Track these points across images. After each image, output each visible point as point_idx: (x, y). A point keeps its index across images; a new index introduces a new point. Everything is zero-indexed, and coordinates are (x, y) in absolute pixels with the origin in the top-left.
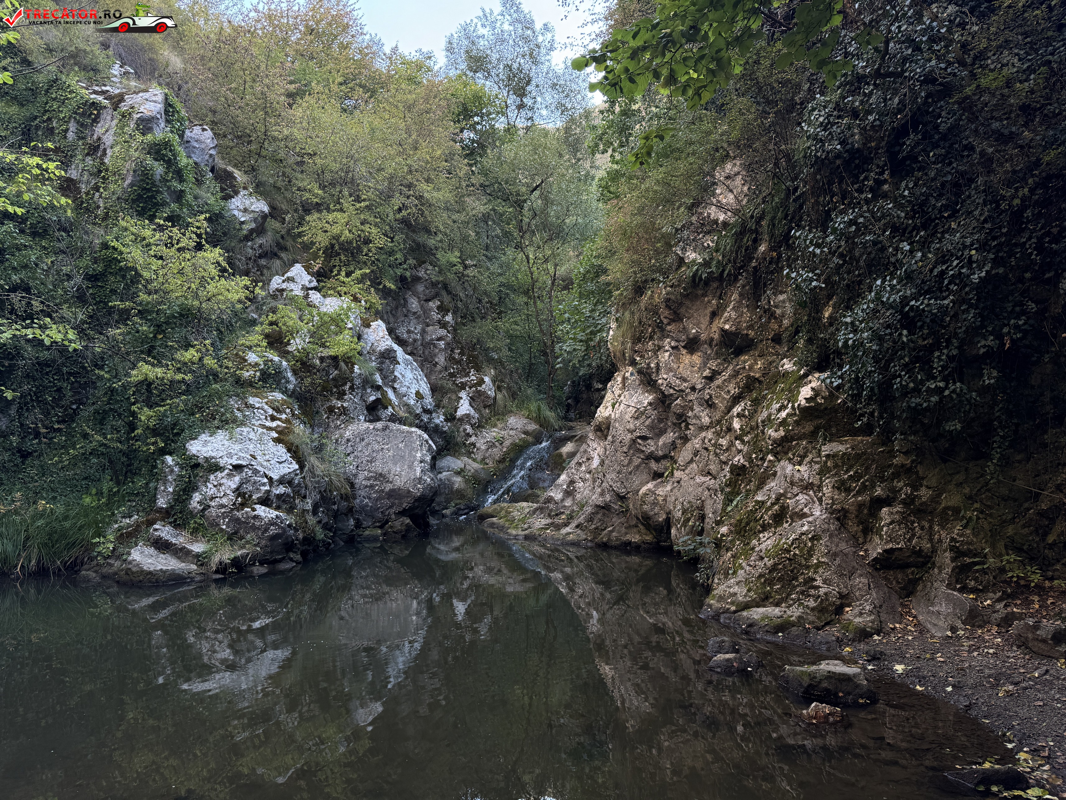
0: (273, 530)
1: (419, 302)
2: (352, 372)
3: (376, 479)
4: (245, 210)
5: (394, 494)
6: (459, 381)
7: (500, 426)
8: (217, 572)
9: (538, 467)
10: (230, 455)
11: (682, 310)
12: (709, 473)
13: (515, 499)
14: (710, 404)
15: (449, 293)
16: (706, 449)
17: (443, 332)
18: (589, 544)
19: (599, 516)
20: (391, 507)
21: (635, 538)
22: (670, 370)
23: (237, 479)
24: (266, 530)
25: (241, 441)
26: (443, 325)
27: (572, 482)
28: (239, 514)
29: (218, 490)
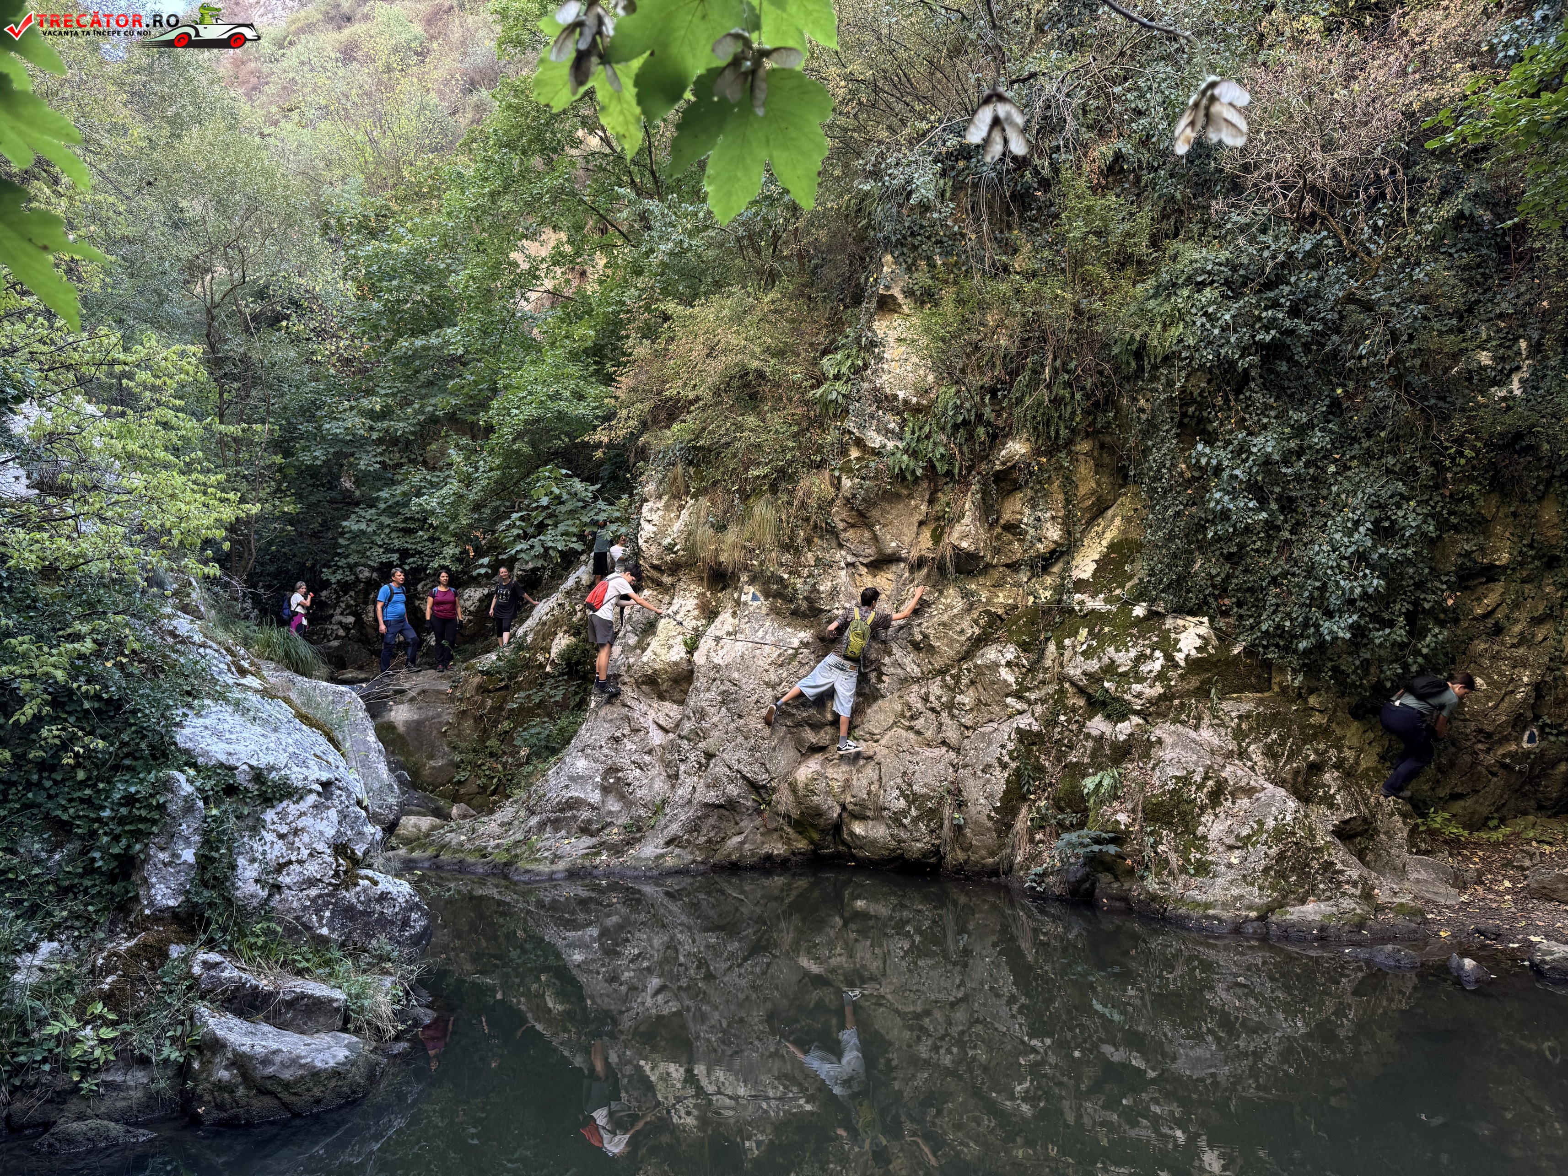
10: (299, 760)
11: (875, 513)
12: (944, 743)
14: (921, 647)
16: (933, 710)
18: (701, 867)
19: (711, 821)
21: (778, 849)
23: (333, 814)
24: (405, 923)
25: (269, 726)
27: (611, 770)
28: (350, 896)
29: (291, 846)
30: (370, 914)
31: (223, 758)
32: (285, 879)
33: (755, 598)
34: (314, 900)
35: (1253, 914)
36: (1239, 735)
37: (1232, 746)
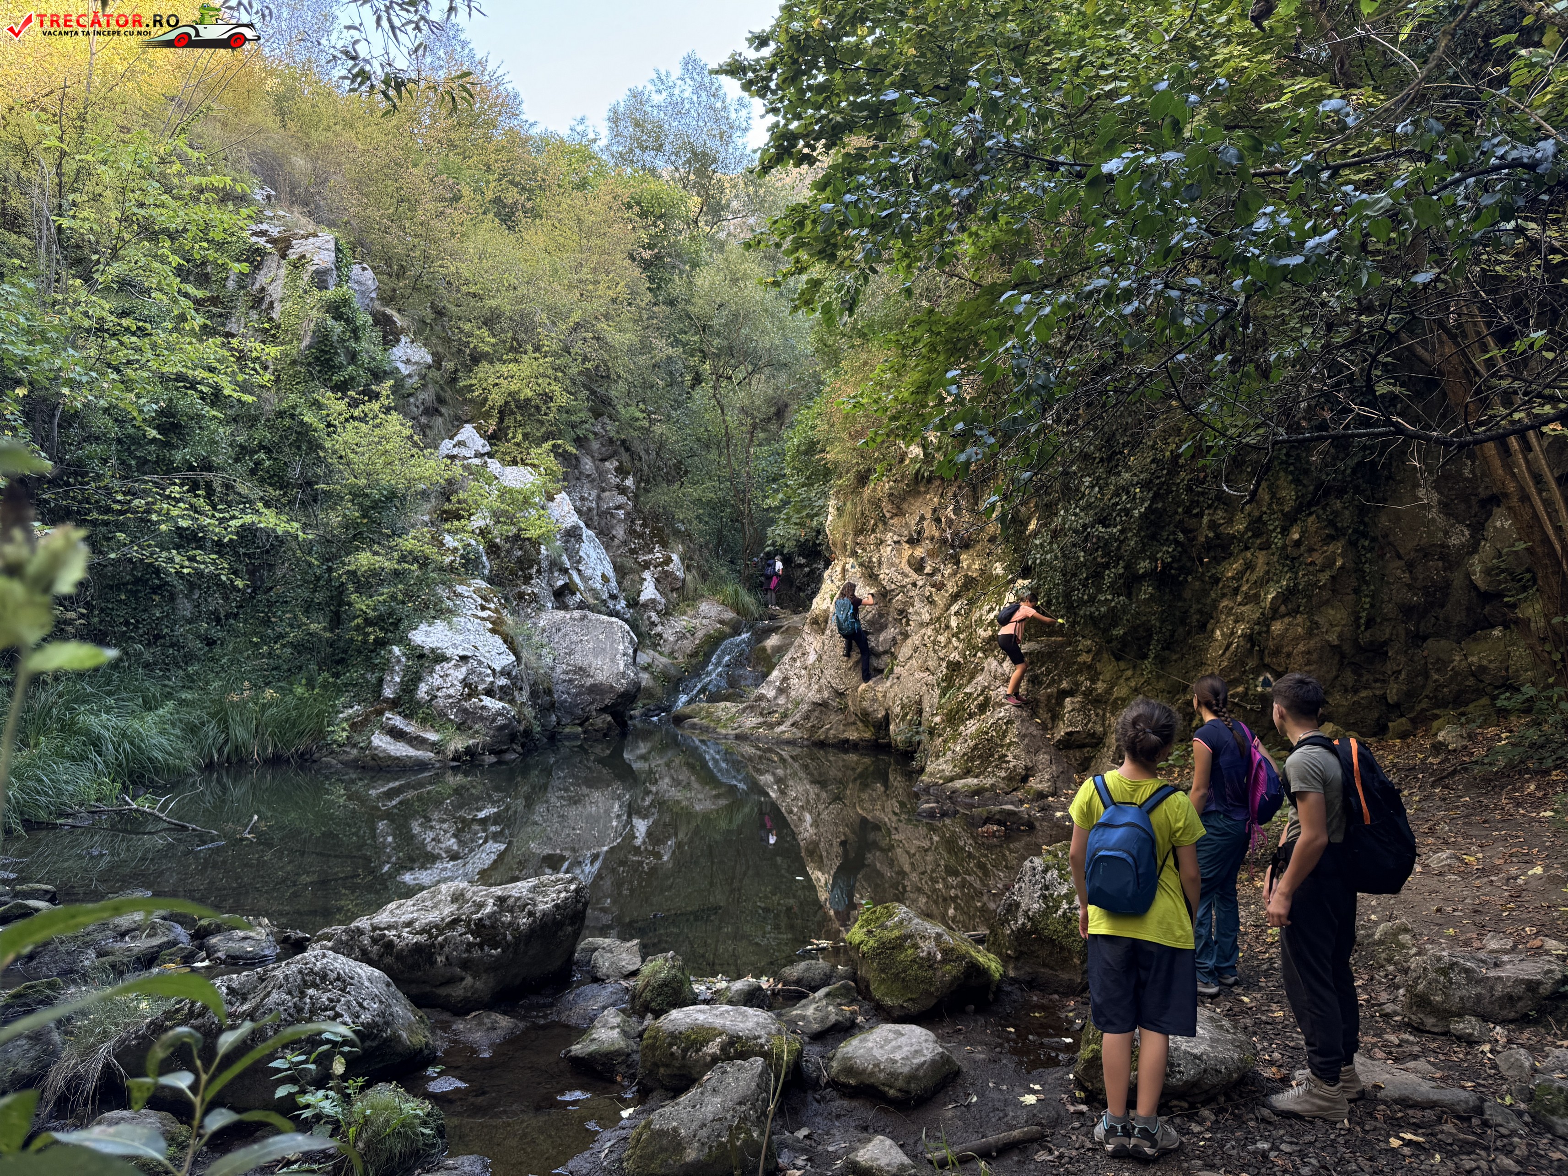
0: (500, 721)
1: (594, 462)
2: (539, 553)
3: (575, 673)
4: (408, 362)
5: (596, 689)
6: (641, 558)
7: (690, 613)
8: (454, 759)
9: (737, 663)
10: (455, 646)
11: (905, 506)
12: (927, 669)
13: (714, 698)
14: (930, 601)
15: (627, 449)
17: (622, 499)
18: (805, 743)
19: (816, 714)
20: (591, 703)
21: (853, 735)
22: (892, 565)
23: (464, 670)
24: (494, 720)
25: (459, 632)
26: (622, 490)
27: (786, 679)
28: (466, 705)
29: (444, 681)
30: (476, 714)
31: (422, 644)
32: (439, 694)
34: (450, 704)
35: (939, 781)
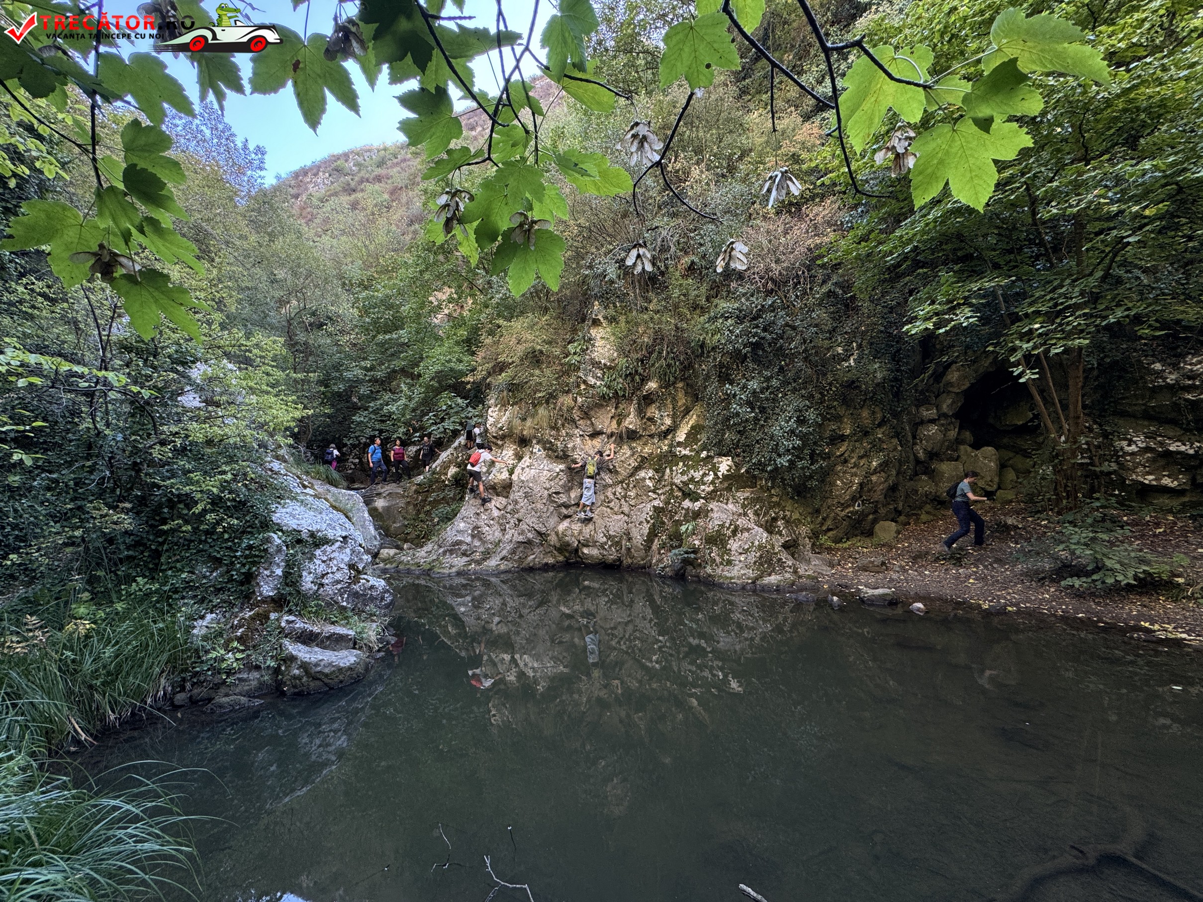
11: (592, 413)
12: (622, 513)
14: (612, 471)
16: (617, 498)
19: (521, 549)
22: (583, 450)
23: (348, 551)
24: (382, 599)
27: (475, 528)
28: (356, 587)
29: (328, 566)
30: (366, 595)
31: (295, 527)
32: (325, 581)
33: (539, 450)
34: (339, 590)
35: (750, 581)
36: (744, 506)
37: (741, 511)
